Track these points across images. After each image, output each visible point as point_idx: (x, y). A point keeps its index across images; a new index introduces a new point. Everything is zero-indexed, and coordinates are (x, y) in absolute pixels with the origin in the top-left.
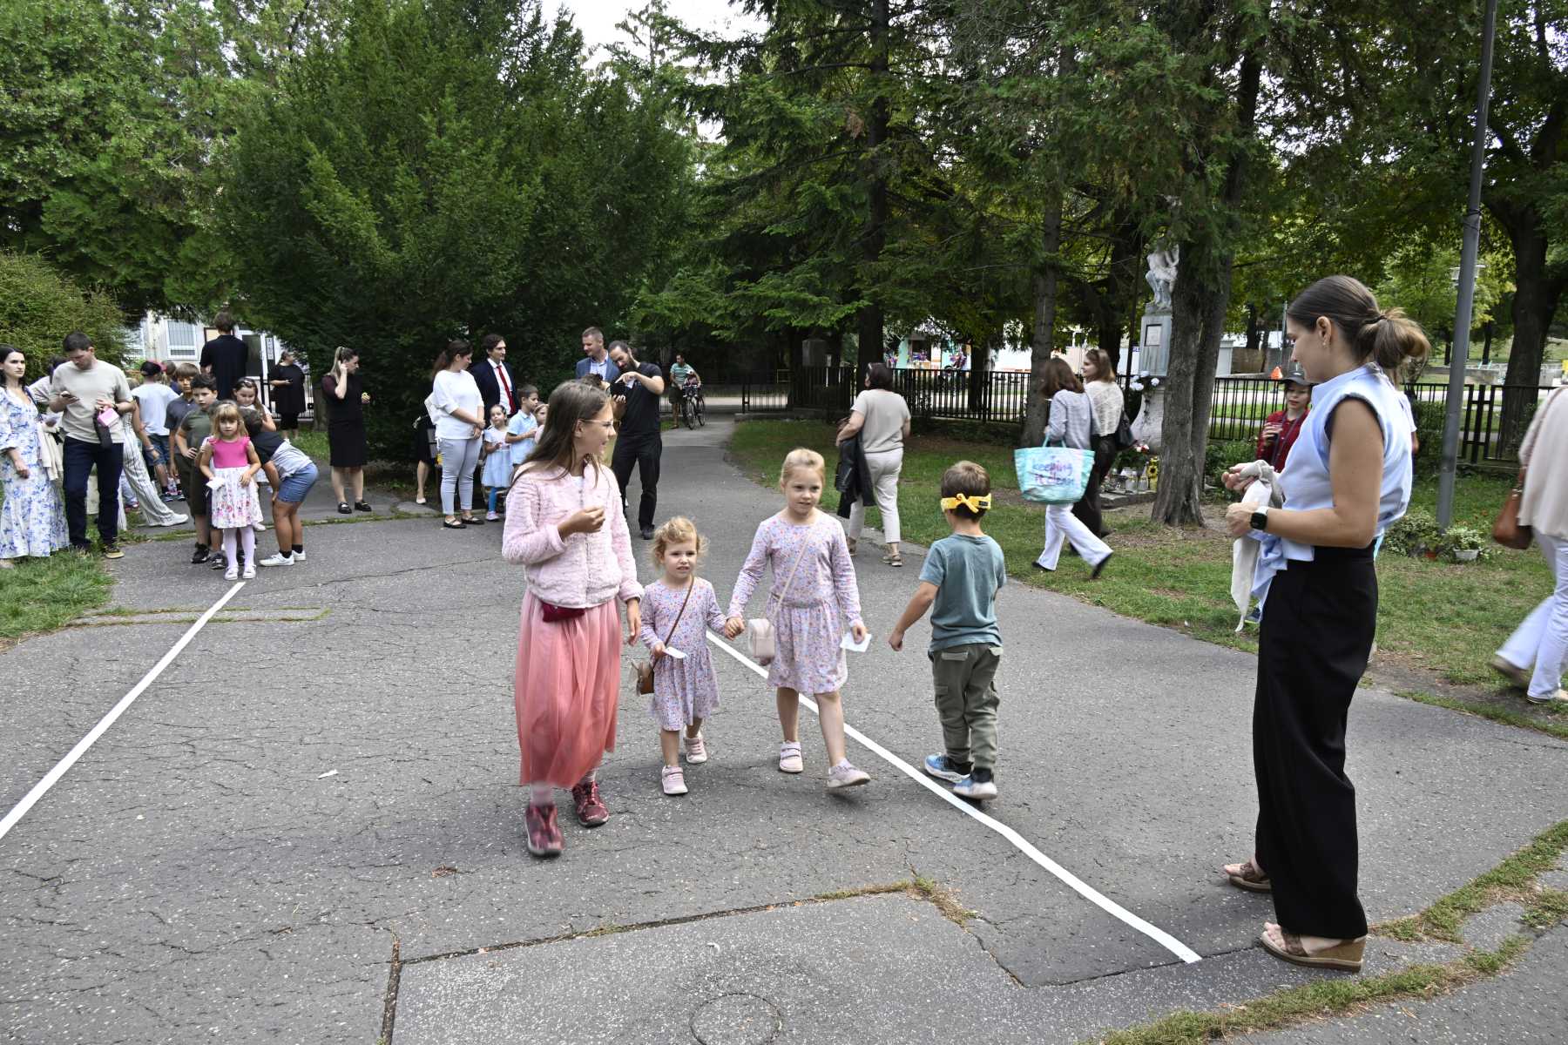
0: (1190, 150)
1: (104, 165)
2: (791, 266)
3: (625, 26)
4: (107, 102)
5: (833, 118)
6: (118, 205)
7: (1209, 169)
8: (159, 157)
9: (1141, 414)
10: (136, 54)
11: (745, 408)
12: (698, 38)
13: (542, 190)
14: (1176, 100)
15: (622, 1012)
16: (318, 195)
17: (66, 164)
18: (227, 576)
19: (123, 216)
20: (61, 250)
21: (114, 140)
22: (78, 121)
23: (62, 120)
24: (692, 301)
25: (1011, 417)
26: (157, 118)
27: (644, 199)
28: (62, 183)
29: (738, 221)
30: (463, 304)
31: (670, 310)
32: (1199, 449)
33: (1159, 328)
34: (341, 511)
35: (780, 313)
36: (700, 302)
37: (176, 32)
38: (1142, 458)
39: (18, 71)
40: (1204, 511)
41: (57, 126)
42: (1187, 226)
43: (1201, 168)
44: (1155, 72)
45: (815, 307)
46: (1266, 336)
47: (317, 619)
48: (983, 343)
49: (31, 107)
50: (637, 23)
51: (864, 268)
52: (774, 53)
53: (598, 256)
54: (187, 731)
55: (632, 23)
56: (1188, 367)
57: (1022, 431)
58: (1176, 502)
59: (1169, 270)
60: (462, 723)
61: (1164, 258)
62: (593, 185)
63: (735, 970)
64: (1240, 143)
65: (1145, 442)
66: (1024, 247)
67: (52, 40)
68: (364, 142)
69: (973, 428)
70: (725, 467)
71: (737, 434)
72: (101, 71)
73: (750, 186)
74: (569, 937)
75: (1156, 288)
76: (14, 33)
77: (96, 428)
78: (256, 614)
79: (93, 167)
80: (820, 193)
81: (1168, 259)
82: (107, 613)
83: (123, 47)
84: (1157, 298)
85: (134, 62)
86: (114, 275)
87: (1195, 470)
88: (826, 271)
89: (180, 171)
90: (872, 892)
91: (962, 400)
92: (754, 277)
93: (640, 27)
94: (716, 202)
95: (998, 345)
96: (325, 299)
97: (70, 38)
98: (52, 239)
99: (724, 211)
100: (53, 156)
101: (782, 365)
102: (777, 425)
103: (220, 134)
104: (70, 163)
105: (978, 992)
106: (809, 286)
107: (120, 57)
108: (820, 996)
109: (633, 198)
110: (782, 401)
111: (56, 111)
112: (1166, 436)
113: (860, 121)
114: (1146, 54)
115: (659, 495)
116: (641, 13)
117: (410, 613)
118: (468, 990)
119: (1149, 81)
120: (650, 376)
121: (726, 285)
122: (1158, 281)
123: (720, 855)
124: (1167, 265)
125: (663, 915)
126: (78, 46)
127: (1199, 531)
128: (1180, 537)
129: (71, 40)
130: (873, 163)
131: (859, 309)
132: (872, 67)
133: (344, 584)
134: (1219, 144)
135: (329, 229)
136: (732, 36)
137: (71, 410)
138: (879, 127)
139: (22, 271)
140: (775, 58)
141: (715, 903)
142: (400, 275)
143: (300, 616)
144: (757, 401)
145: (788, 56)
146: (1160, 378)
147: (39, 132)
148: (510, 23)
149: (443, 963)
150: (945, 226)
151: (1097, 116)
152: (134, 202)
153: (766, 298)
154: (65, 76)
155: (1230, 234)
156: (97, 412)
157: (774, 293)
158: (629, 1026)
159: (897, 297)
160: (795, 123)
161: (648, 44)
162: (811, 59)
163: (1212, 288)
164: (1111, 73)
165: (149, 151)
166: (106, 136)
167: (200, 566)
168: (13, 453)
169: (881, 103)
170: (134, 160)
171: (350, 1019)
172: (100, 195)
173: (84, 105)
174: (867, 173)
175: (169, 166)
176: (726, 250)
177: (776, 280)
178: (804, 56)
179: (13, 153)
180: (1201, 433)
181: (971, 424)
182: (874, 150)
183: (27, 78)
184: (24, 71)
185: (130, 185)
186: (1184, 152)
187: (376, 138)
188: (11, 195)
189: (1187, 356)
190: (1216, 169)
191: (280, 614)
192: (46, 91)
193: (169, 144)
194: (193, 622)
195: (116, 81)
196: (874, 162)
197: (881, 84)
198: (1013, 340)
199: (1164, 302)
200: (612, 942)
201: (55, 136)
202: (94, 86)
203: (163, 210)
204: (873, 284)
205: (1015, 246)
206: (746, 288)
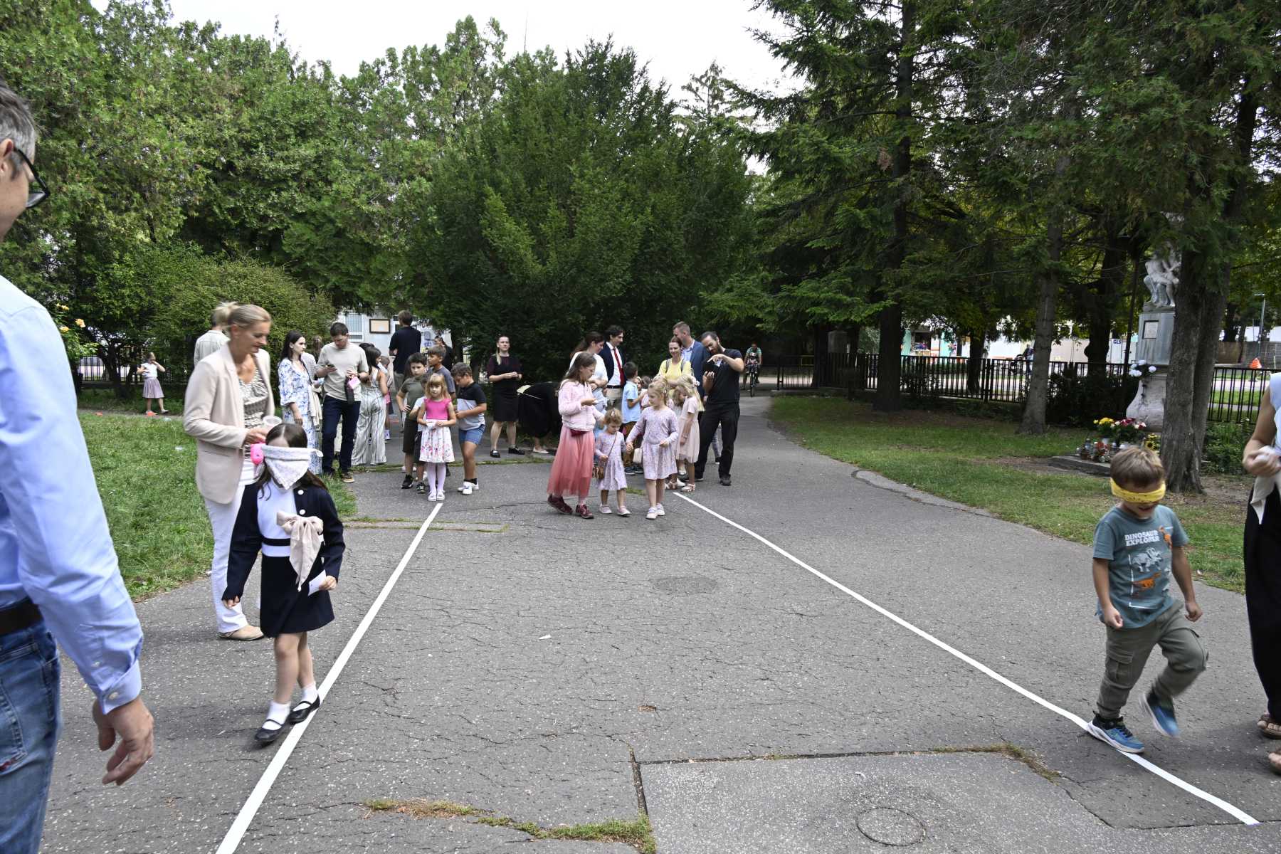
0: (1197, 177)
1: (327, 204)
2: (825, 273)
3: (689, 88)
4: (330, 159)
5: (867, 156)
6: (334, 231)
7: (1216, 192)
8: (363, 197)
9: (1138, 397)
10: (351, 125)
11: (779, 386)
12: (755, 96)
13: (650, 218)
14: (1185, 137)
15: (804, 810)
16: (491, 224)
17: (301, 203)
18: (430, 498)
19: (336, 239)
20: (293, 265)
21: (335, 186)
22: (310, 173)
23: (300, 173)
24: (747, 300)
25: (1011, 398)
26: (362, 170)
27: (722, 223)
28: (299, 217)
29: (783, 237)
30: (587, 303)
31: (730, 307)
32: (1199, 426)
33: (1156, 324)
34: (492, 455)
35: (819, 310)
36: (752, 302)
37: (379, 108)
38: (1139, 434)
39: (274, 139)
40: (1205, 481)
41: (296, 177)
42: (1192, 238)
43: (1207, 191)
44: (1168, 116)
45: (848, 305)
46: (1243, 331)
47: (501, 531)
48: (980, 334)
49: (282, 164)
50: (698, 85)
51: (888, 275)
52: (816, 106)
53: (686, 266)
54: (439, 602)
55: (695, 85)
56: (1189, 357)
57: (1024, 409)
58: (1177, 471)
59: (1166, 275)
60: (627, 610)
61: (1162, 264)
62: (685, 212)
63: (881, 792)
64: (1240, 169)
65: (1142, 421)
66: (1031, 255)
67: (296, 117)
68: (524, 185)
69: (977, 406)
70: (770, 432)
71: (774, 407)
72: (326, 137)
73: (795, 208)
74: (751, 759)
75: (1154, 290)
76: (273, 113)
77: (346, 390)
78: (459, 526)
79: (319, 205)
80: (855, 216)
81: (1165, 266)
82: (359, 520)
83: (341, 120)
84: (1154, 298)
85: (349, 131)
86: (327, 281)
87: (1195, 446)
88: (856, 277)
89: (376, 207)
90: (973, 750)
91: (961, 383)
92: (795, 281)
93: (700, 88)
94: (766, 223)
95: (994, 336)
96: (486, 299)
97: (308, 115)
98: (288, 256)
99: (773, 229)
100: (293, 198)
101: (804, 352)
102: (806, 401)
103: (405, 180)
104: (303, 203)
105: (1075, 827)
106: (843, 288)
107: (339, 127)
108: (950, 816)
109: (714, 221)
110: (807, 381)
111: (297, 166)
112: (1168, 415)
113: (889, 157)
114: (1159, 101)
115: (736, 452)
116: (702, 77)
117: (565, 530)
118: (690, 785)
119: (1162, 123)
120: (734, 357)
121: (774, 288)
122: (1155, 284)
123: (848, 714)
124: (1164, 270)
125: (816, 751)
126: (313, 121)
127: (1199, 497)
128: (1182, 502)
129: (309, 116)
130: (898, 190)
131: (885, 307)
132: (898, 114)
133: (512, 508)
134: (1222, 171)
135: (496, 249)
136: (782, 93)
137: (331, 378)
138: (904, 162)
139: (273, 279)
140: (817, 109)
141: (853, 746)
142: (544, 282)
143: (488, 529)
144: (789, 381)
145: (828, 107)
146: (1156, 366)
147: (285, 181)
148: (624, 94)
149: (667, 767)
150: (957, 239)
151: (1114, 153)
152: (344, 230)
153: (808, 298)
154: (303, 142)
155: (1231, 245)
156: (347, 379)
157: (815, 295)
158: (813, 820)
159: (917, 297)
160: (837, 160)
161: (706, 100)
162: (846, 108)
163: (1213, 290)
164: (1127, 117)
165: (357, 193)
166: (329, 183)
167: (407, 491)
168: (294, 406)
169: (906, 143)
170: (347, 200)
171: (615, 794)
172: (322, 225)
173: (315, 162)
174: (893, 198)
175: (369, 203)
176: (771, 261)
177: (813, 284)
178: (840, 106)
179: (268, 196)
180: (1201, 413)
181: (977, 403)
182: (900, 180)
183: (279, 144)
184: (278, 139)
185: (343, 217)
186: (1191, 179)
187: (532, 180)
188: (265, 225)
189: (1188, 347)
190: (1220, 192)
191: (475, 527)
192: (291, 153)
193: (370, 188)
194: (418, 529)
195: (336, 144)
196: (900, 190)
197: (906, 127)
198: (1008, 333)
199: (1161, 302)
200: (785, 765)
201: (295, 184)
202: (322, 147)
203: (363, 235)
204: (897, 286)
205: (1023, 255)
206: (789, 290)
